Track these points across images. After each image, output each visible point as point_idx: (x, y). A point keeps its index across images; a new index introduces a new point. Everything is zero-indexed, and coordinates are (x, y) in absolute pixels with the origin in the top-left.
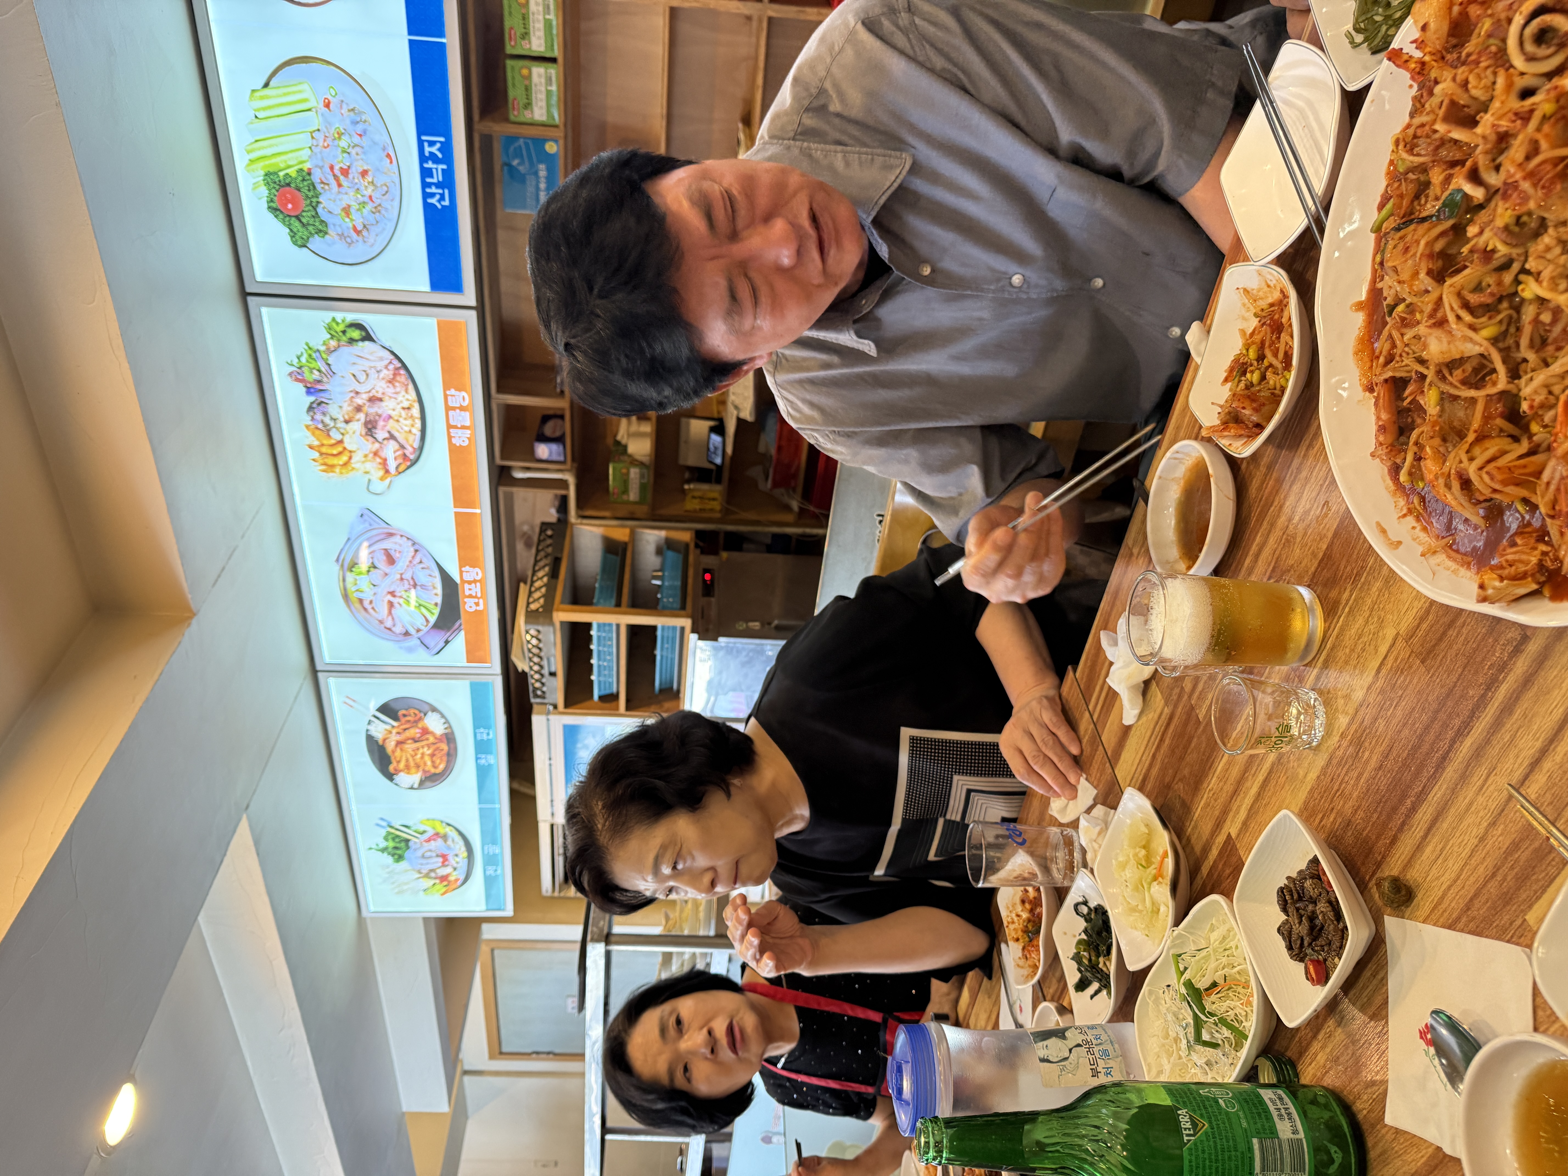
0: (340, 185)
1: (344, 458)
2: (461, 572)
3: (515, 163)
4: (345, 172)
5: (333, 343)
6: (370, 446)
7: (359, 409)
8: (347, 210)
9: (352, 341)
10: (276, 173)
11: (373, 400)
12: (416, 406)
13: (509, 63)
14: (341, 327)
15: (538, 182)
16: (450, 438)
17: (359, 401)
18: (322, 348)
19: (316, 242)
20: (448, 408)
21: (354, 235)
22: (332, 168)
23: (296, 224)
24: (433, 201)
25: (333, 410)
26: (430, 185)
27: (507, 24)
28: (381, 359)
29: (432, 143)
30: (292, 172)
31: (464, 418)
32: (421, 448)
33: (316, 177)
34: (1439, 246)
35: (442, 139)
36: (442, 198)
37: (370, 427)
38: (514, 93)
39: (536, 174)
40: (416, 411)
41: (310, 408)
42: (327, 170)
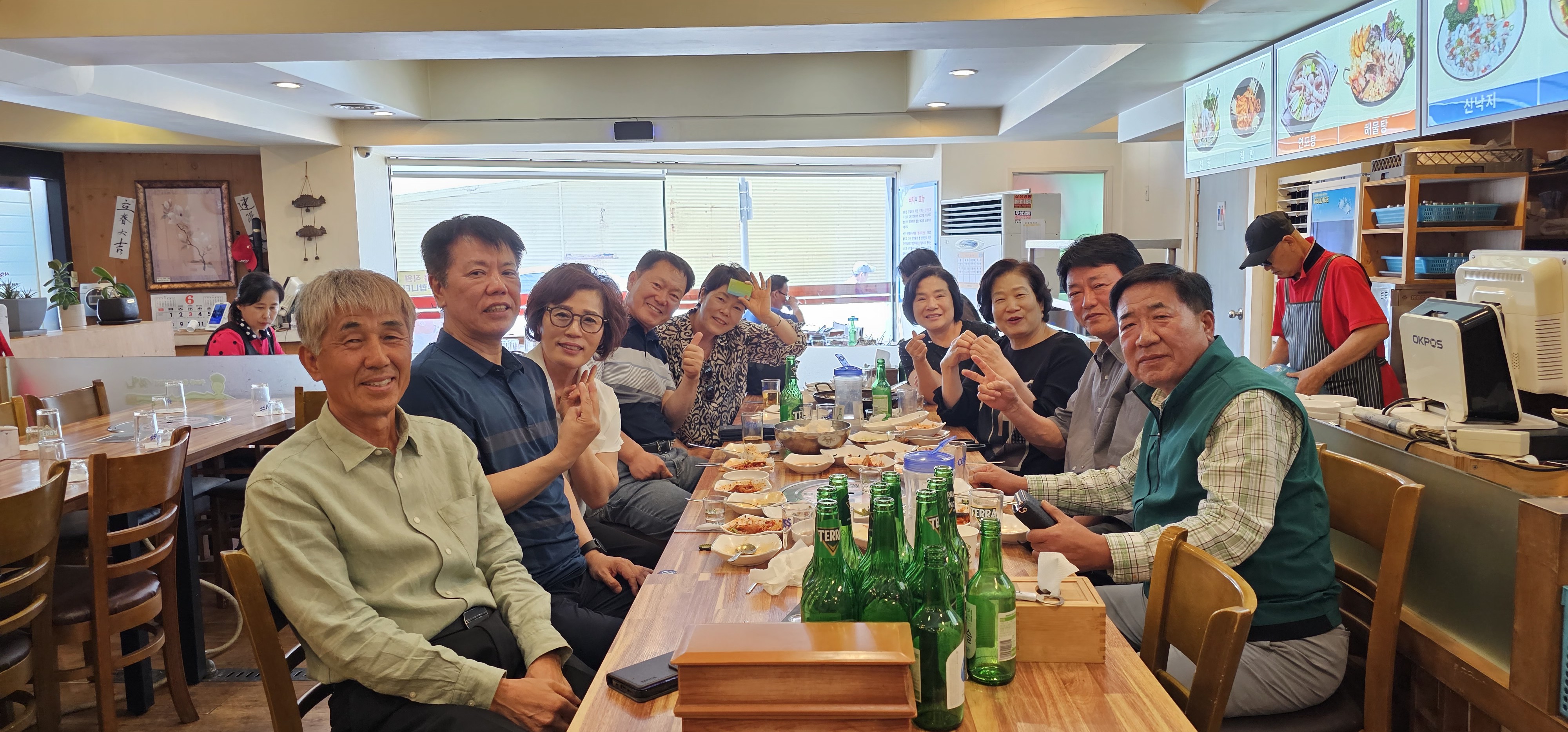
0: (1471, 37)
1: (1358, 53)
2: (1313, 134)
5: (1404, 40)
6: (1363, 67)
7: (1378, 60)
9: (1406, 52)
11: (1382, 68)
14: (1410, 45)
16: (1368, 122)
17: (1381, 59)
18: (1402, 33)
19: (1446, 23)
20: (1380, 120)
21: (1450, 49)
22: (1479, 31)
23: (1453, 9)
24: (1467, 102)
25: (1377, 43)
26: (1474, 100)
28: (1399, 73)
29: (1492, 99)
31: (1376, 130)
32: (1363, 103)
33: (1475, 21)
35: (1494, 107)
36: (1468, 109)
37: (1370, 68)
40: (1379, 98)
41: (1378, 28)
42: (1478, 27)
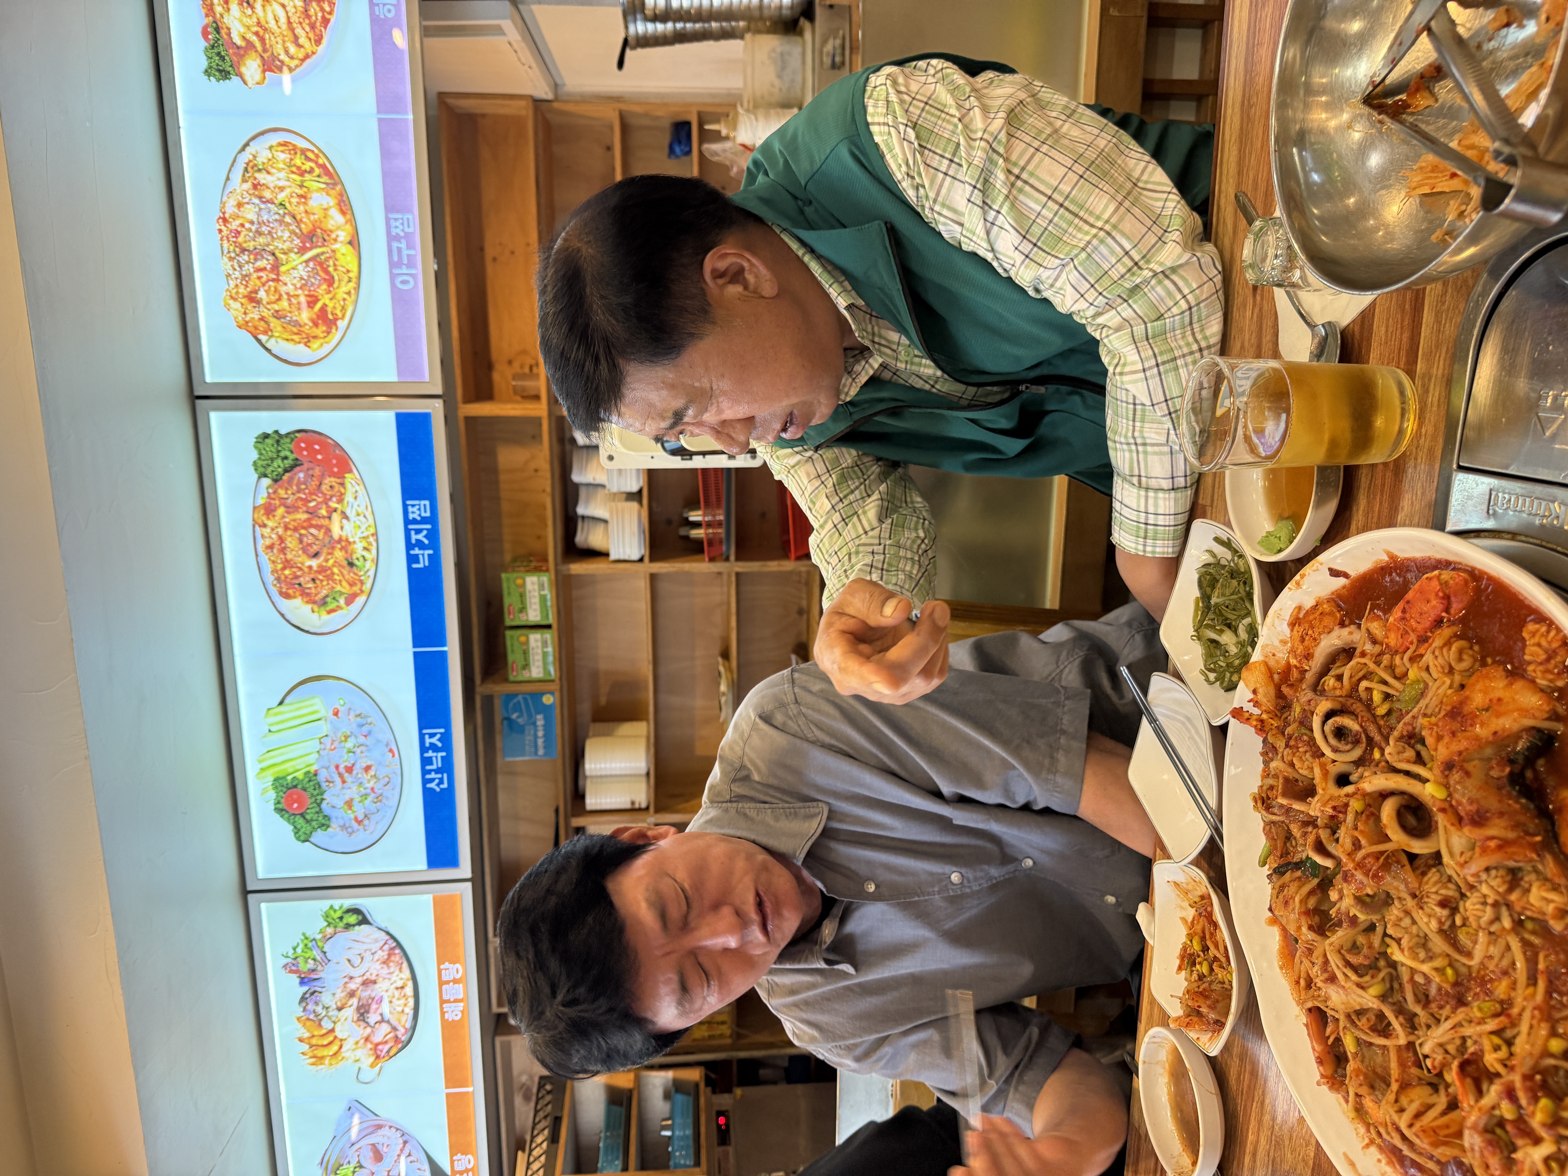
0: (344, 782)
1: (335, 1048)
2: (452, 1162)
3: (514, 716)
4: (349, 770)
5: (330, 930)
6: (362, 1031)
7: (352, 994)
8: (349, 804)
9: (348, 926)
10: (284, 778)
11: (366, 983)
12: (410, 984)
13: (508, 633)
14: (339, 914)
15: (536, 731)
16: (443, 1013)
17: (352, 986)
18: (318, 937)
19: (319, 836)
20: (441, 983)
21: (355, 825)
22: (337, 767)
23: (300, 821)
24: (432, 785)
25: (326, 998)
26: (429, 772)
27: (507, 601)
28: (376, 941)
29: (432, 735)
30: (300, 775)
31: (458, 991)
32: (414, 1028)
33: (323, 776)
34: (1312, 903)
35: (442, 730)
36: (441, 781)
37: (363, 1012)
38: (514, 657)
39: (534, 724)
40: (409, 990)
41: (303, 999)
42: (333, 769)
